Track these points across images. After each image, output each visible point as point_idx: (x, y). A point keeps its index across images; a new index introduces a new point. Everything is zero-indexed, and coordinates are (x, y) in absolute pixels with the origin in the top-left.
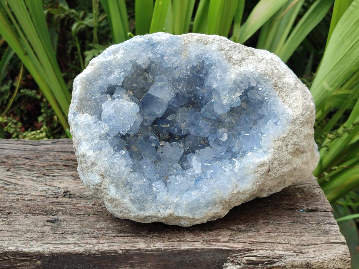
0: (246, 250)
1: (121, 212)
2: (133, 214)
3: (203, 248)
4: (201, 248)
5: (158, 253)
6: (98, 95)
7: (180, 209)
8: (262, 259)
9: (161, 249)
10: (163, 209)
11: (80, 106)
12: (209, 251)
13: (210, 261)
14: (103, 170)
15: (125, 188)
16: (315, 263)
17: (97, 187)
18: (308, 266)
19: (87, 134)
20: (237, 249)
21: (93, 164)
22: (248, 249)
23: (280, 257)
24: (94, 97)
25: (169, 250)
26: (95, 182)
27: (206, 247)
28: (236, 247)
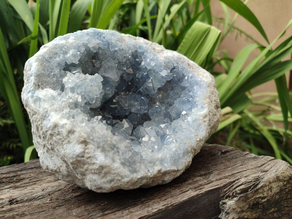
0: (229, 184)
1: (111, 181)
2: (126, 180)
3: (198, 194)
4: (196, 195)
5: (160, 215)
6: (57, 71)
7: (166, 163)
8: (249, 184)
9: (162, 209)
10: (151, 167)
11: (38, 83)
12: (203, 195)
13: (207, 204)
14: (85, 136)
15: (113, 152)
16: (281, 175)
17: (79, 159)
18: (277, 179)
19: (54, 105)
20: (222, 185)
21: (71, 132)
22: (230, 183)
23: (257, 179)
24: (53, 73)
25: (170, 208)
26: (75, 153)
27: (199, 192)
28: (221, 184)
